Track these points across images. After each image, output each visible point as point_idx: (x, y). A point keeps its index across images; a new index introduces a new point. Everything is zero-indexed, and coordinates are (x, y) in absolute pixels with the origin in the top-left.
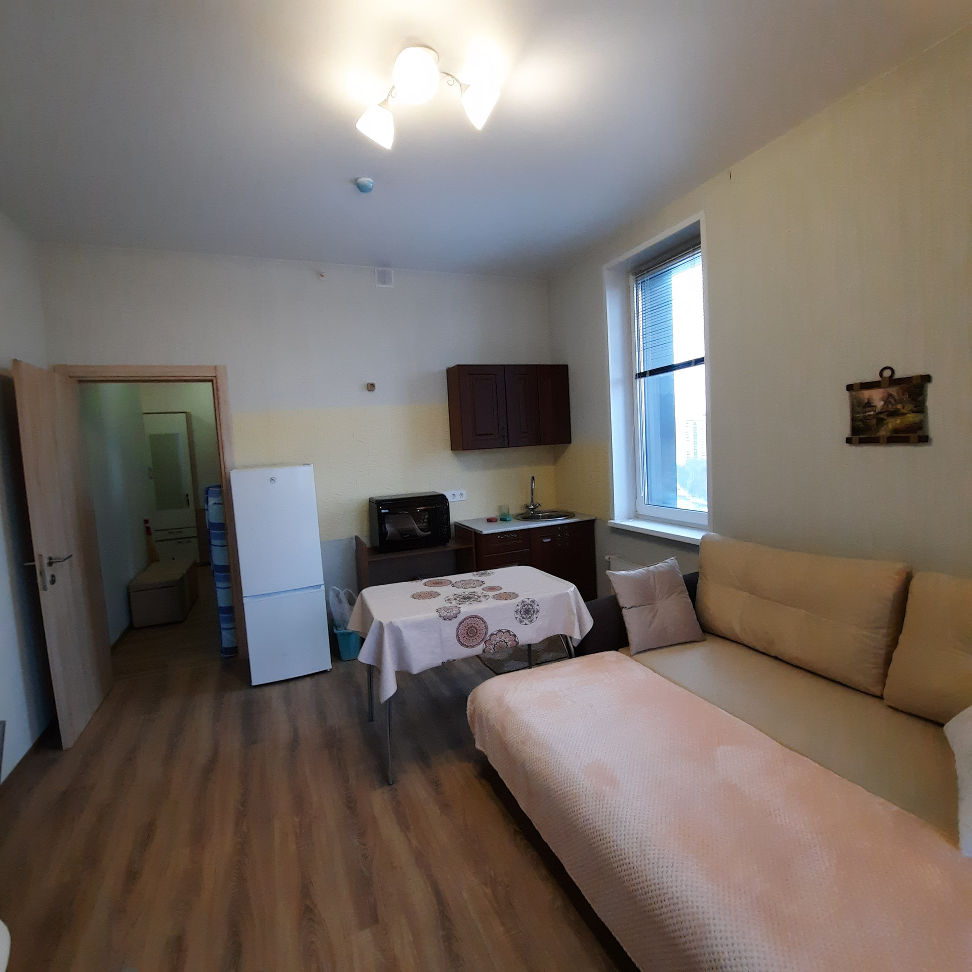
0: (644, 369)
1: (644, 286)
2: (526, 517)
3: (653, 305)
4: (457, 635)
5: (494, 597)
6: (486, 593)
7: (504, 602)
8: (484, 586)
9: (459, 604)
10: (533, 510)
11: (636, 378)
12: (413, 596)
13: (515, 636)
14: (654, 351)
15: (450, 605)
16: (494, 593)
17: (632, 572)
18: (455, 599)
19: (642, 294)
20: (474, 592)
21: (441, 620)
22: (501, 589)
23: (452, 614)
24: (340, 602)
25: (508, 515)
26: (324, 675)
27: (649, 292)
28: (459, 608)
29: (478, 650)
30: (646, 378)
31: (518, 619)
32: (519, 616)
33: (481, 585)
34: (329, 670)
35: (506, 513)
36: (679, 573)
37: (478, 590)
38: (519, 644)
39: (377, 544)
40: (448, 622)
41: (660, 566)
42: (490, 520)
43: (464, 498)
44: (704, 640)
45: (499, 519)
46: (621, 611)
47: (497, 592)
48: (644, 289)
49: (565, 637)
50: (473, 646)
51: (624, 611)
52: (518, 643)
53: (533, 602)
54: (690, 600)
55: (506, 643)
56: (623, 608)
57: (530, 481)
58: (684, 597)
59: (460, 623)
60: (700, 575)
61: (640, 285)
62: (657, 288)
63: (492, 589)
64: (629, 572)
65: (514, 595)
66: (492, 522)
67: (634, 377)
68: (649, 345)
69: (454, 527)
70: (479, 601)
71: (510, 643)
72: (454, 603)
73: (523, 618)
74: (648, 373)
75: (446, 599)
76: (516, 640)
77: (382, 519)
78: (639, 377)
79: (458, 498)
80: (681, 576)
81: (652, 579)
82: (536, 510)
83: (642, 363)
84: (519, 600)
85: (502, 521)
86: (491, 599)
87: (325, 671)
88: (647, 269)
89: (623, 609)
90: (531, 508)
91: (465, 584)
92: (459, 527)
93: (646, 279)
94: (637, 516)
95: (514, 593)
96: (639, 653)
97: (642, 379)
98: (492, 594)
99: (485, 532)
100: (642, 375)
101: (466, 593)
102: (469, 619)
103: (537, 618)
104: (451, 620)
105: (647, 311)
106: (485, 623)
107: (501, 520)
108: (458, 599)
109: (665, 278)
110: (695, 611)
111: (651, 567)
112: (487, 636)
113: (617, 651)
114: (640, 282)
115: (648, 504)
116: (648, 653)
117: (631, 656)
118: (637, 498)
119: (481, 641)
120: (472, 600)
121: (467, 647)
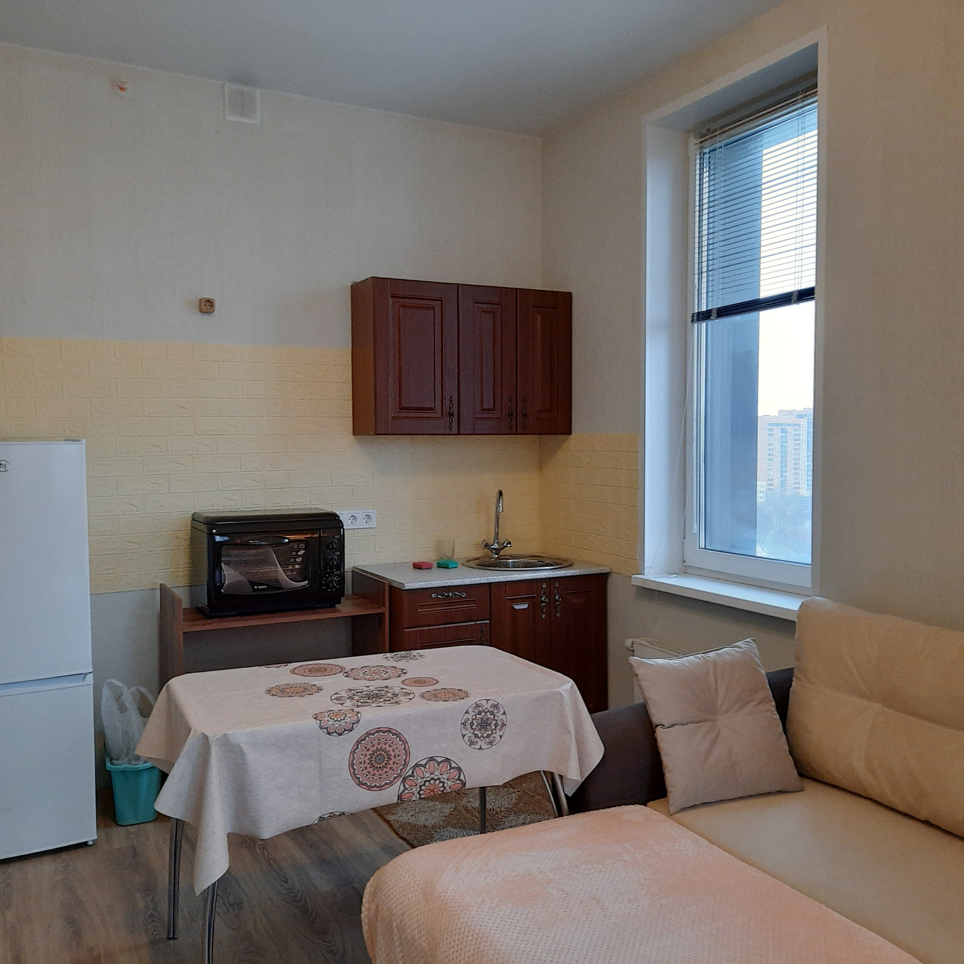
0: (707, 306)
1: (715, 158)
2: (485, 565)
3: (728, 193)
4: (352, 765)
5: (423, 696)
6: (409, 689)
7: (442, 705)
8: (403, 677)
9: (358, 706)
10: (497, 551)
11: (693, 321)
12: (269, 691)
13: (459, 769)
14: (726, 275)
15: (340, 707)
16: (424, 689)
17: (675, 662)
18: (351, 698)
19: (709, 172)
20: (387, 687)
21: (323, 734)
22: (437, 682)
23: (343, 723)
24: (122, 709)
25: (451, 559)
26: (81, 852)
27: (723, 168)
28: (358, 713)
29: (389, 795)
30: (710, 323)
31: (466, 738)
32: (468, 733)
33: (399, 676)
34: (91, 843)
35: (449, 554)
36: (760, 666)
37: (395, 684)
38: (467, 786)
39: (204, 601)
40: (335, 738)
41: (727, 653)
42: (418, 566)
43: (373, 523)
44: (802, 790)
45: (435, 565)
46: (654, 732)
47: (431, 688)
48: (714, 163)
49: (551, 775)
50: (380, 788)
51: (659, 732)
52: (464, 784)
53: (496, 706)
54: (778, 717)
55: (444, 783)
56: (658, 726)
57: (494, 500)
58: (768, 711)
59: (359, 742)
60: (796, 672)
61: (707, 156)
62: (737, 163)
63: (419, 682)
64: (671, 661)
65: (460, 694)
66: (421, 569)
67: (690, 319)
68: (718, 264)
69: (350, 574)
70: (396, 702)
71: (450, 783)
72: (348, 703)
73: (476, 736)
74: (714, 314)
75: (334, 697)
76: (462, 777)
77: (216, 555)
78: (698, 320)
79: (361, 523)
80: (763, 672)
81: (711, 677)
82: (501, 553)
83: (704, 296)
84: (469, 702)
85: (440, 570)
86: (417, 699)
87: (84, 845)
88: (721, 128)
89: (659, 728)
90: (494, 549)
91: (370, 673)
92: (361, 576)
93: (718, 145)
94: (685, 570)
95: (461, 690)
96: (684, 809)
97: (704, 325)
98: (418, 690)
99: (408, 586)
100: (704, 316)
101: (372, 688)
102: (376, 735)
103: (501, 737)
104: (340, 734)
105: (716, 203)
106: (405, 742)
107: (439, 566)
108: (357, 698)
109: (752, 145)
110: (786, 736)
111: (708, 654)
112: (408, 769)
113: (645, 805)
114: (707, 150)
115: (705, 548)
116: (702, 811)
117: (671, 815)
118: (685, 538)
119: (395, 778)
120: (382, 700)
121: (370, 788)
